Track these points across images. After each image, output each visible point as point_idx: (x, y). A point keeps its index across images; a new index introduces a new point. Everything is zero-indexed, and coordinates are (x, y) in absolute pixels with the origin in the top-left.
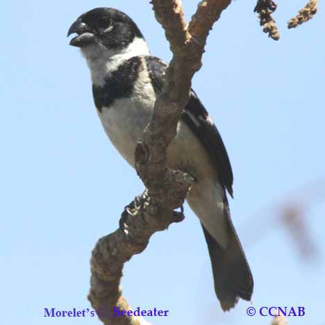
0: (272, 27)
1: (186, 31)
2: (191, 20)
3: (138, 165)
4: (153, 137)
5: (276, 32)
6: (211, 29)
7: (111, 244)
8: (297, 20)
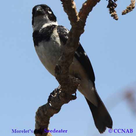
0: (115, 14)
1: (77, 16)
2: (79, 11)
3: (56, 75)
4: (63, 63)
5: (117, 17)
6: (88, 15)
7: (44, 109)
8: (126, 11)
